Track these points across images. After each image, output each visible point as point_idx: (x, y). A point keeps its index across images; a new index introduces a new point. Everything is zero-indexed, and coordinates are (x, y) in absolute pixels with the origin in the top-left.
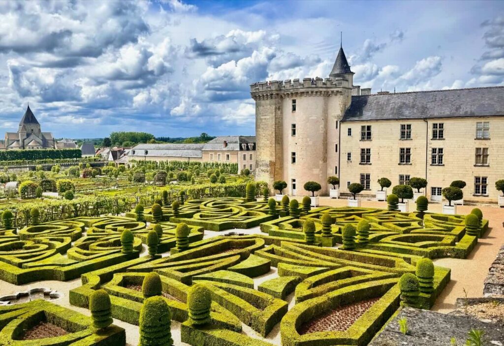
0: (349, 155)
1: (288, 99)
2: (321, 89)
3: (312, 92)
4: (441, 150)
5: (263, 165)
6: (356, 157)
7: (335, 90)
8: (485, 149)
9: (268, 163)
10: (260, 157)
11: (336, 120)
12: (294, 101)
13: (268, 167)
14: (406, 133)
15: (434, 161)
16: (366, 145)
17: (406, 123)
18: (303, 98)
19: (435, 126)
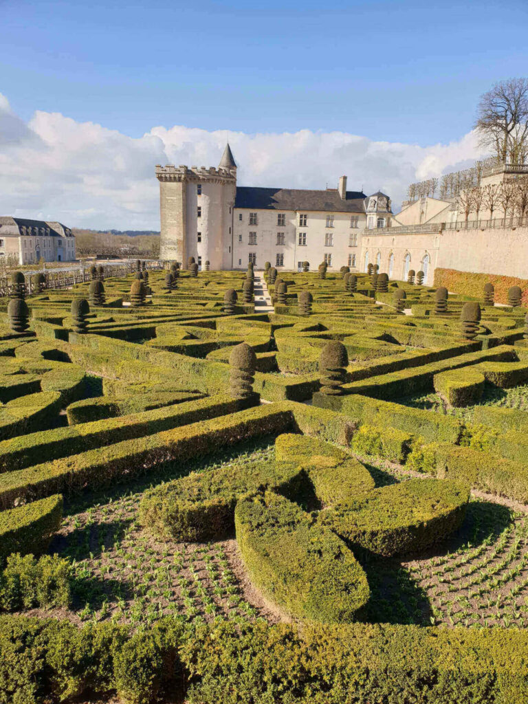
0: (240, 237)
1: (193, 183)
2: (222, 178)
3: (216, 180)
4: (305, 234)
5: (169, 244)
6: (246, 239)
7: (231, 180)
8: (331, 235)
9: (176, 241)
10: (166, 236)
11: (229, 206)
12: (199, 186)
13: (174, 244)
14: (281, 221)
15: (300, 243)
16: (253, 229)
17: (281, 212)
18: (208, 184)
19: (301, 216)
